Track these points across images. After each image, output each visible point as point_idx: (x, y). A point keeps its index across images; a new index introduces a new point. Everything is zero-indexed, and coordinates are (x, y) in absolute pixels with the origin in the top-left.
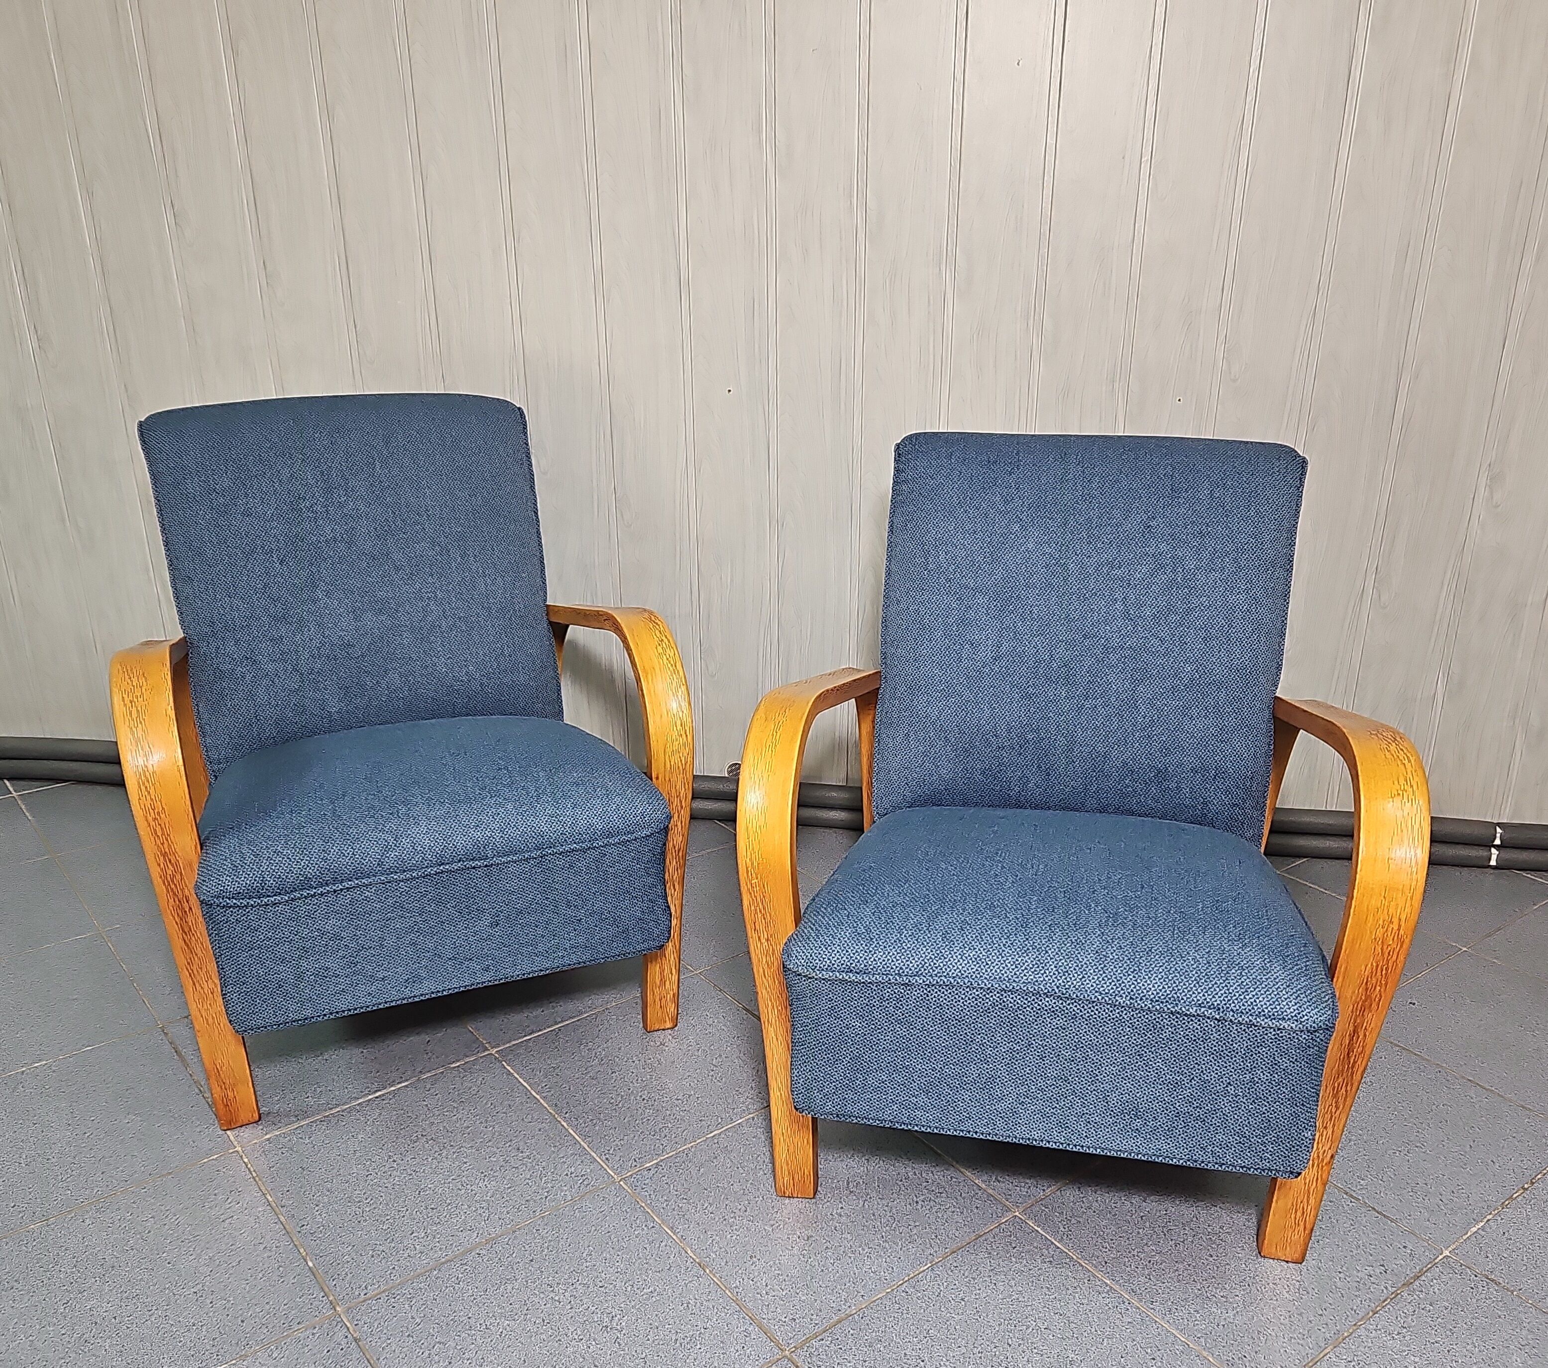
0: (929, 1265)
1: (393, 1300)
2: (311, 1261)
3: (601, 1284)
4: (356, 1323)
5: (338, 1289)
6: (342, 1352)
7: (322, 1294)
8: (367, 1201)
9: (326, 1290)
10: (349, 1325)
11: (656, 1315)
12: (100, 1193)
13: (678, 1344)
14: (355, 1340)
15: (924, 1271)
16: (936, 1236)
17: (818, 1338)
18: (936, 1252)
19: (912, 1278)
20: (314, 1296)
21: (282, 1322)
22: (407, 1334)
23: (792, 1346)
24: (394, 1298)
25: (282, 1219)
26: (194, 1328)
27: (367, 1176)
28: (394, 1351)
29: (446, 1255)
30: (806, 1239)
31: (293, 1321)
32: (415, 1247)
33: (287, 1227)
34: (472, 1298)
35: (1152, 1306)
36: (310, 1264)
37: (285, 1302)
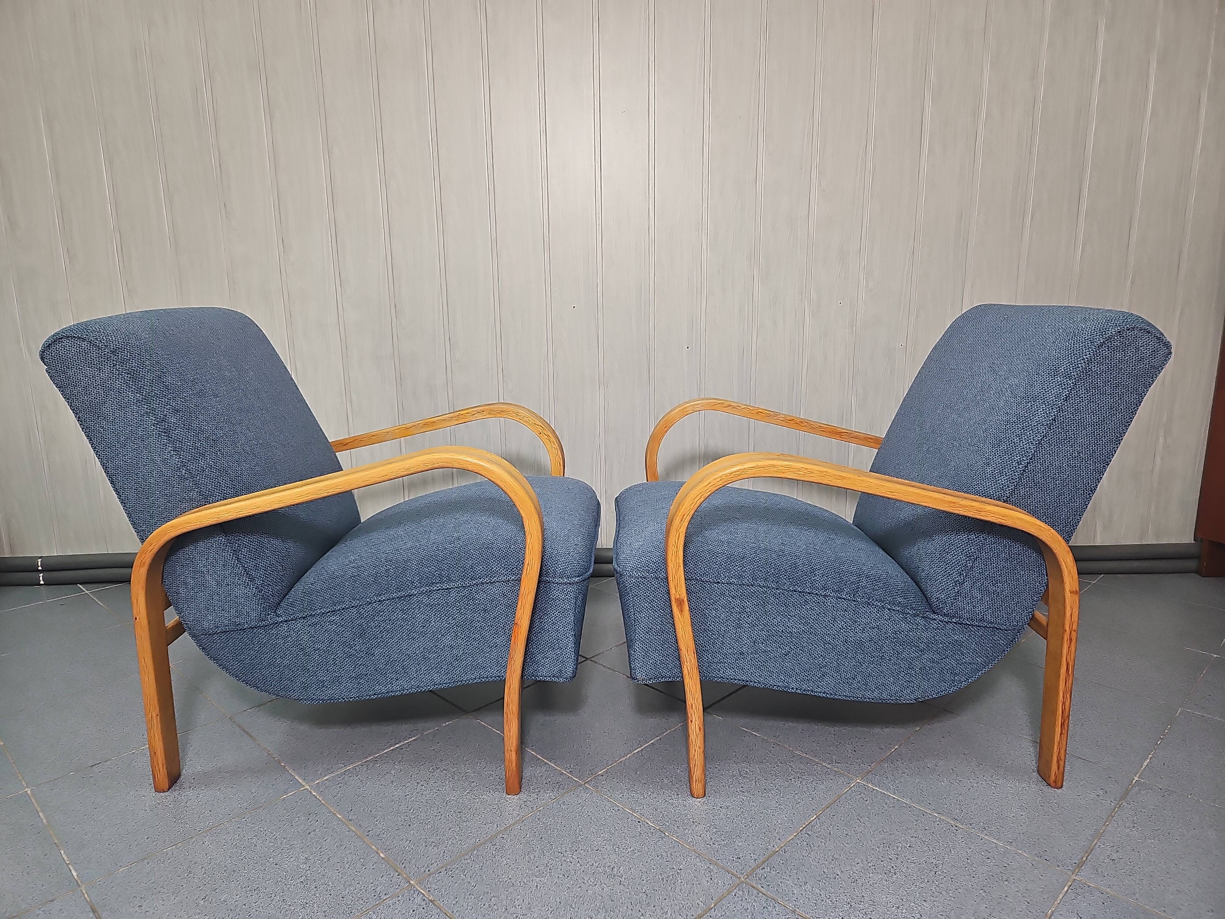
0: (815, 816)
1: (451, 873)
2: (382, 853)
4: (429, 889)
5: (408, 870)
6: (424, 909)
7: (397, 874)
8: (411, 812)
9: (399, 870)
10: (423, 892)
11: (642, 864)
12: (211, 824)
14: (431, 901)
15: (814, 820)
17: (761, 868)
20: (392, 876)
21: (373, 895)
22: (468, 894)
23: (745, 874)
24: (451, 871)
25: (352, 828)
26: (308, 905)
27: (406, 796)
29: (479, 840)
31: (381, 894)
33: (358, 833)
34: (508, 865)
36: (382, 855)
37: (371, 881)
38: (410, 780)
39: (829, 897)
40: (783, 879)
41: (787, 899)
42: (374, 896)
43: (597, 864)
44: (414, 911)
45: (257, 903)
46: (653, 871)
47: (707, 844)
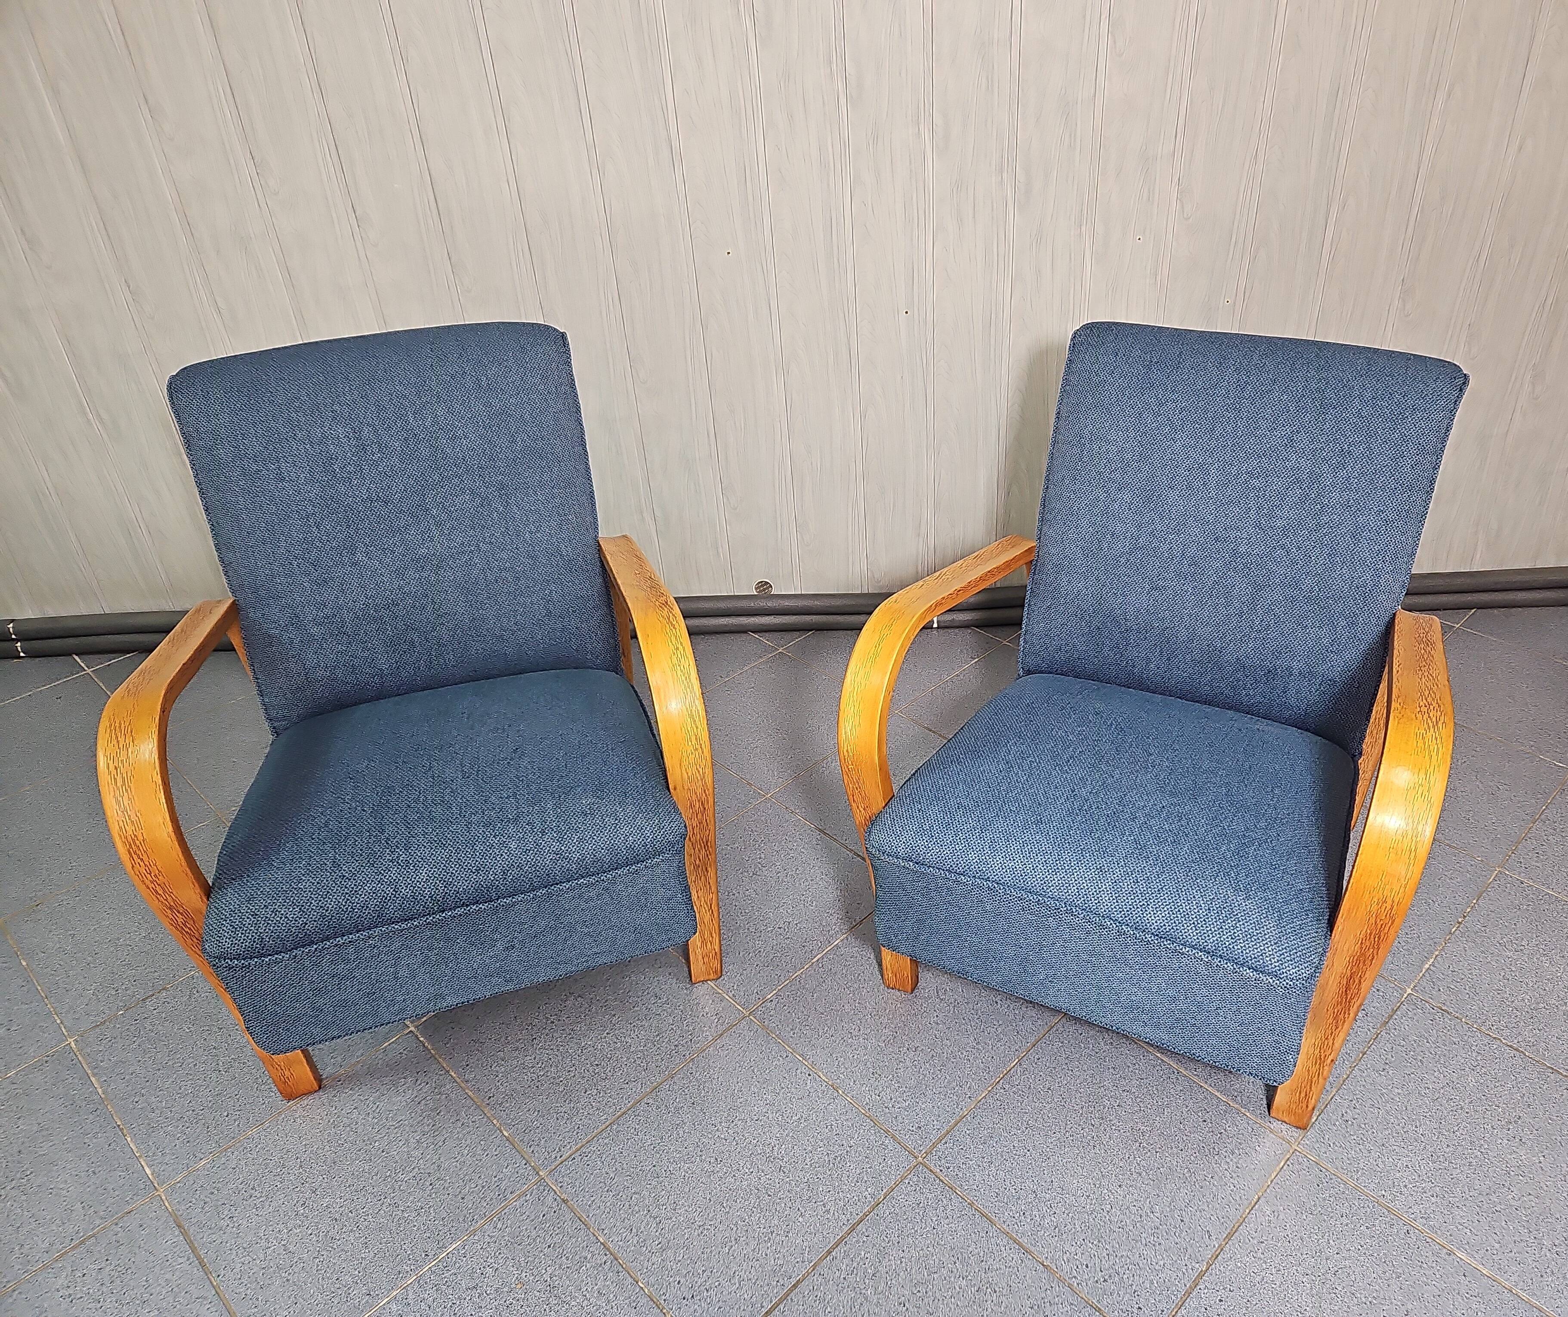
0: (1017, 1060)
1: (586, 1159)
2: (506, 1131)
4: (560, 1185)
5: (536, 1155)
6: (556, 1214)
7: (524, 1162)
9: (526, 1157)
10: (554, 1188)
11: (808, 1140)
13: (831, 1165)
14: (563, 1200)
15: (1014, 1066)
16: (1018, 1033)
17: (943, 1142)
18: (1020, 1047)
19: (1006, 1074)
20: (518, 1165)
21: (497, 1194)
22: (606, 1189)
23: (923, 1152)
24: (587, 1156)
25: (470, 1093)
26: (423, 1210)
27: (532, 1041)
28: (599, 1207)
29: (620, 1109)
30: (914, 1049)
31: (506, 1192)
32: (592, 1105)
33: (476, 1101)
34: (652, 1147)
35: (1195, 1073)
36: (506, 1135)
37: (495, 1174)
38: (537, 1014)
42: (499, 1195)
43: (755, 1141)
44: (544, 1216)
45: (365, 1209)
46: (819, 1149)
47: (886, 1108)
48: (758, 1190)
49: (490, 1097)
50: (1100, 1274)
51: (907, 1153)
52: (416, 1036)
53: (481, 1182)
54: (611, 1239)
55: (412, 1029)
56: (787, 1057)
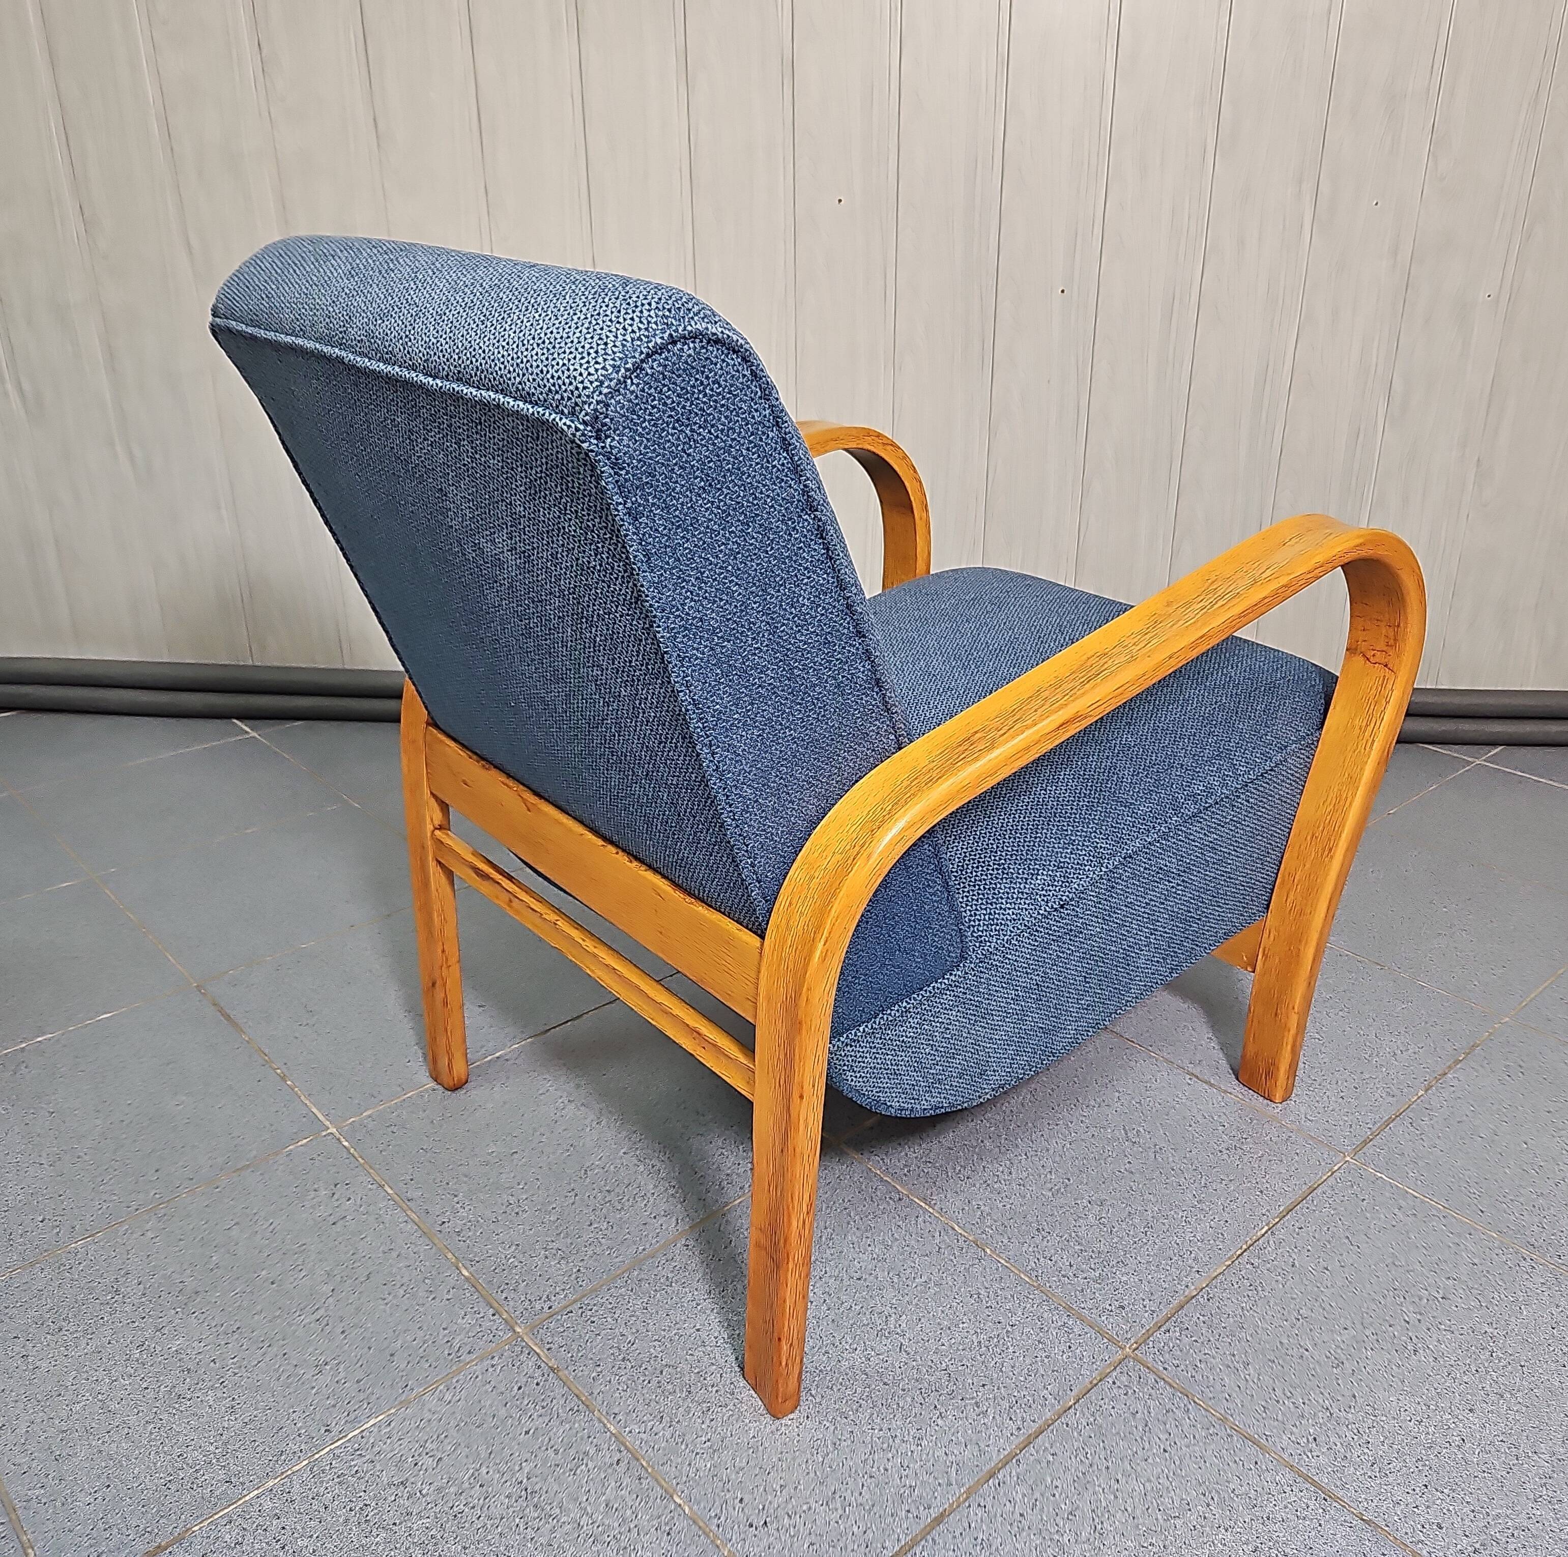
0: (1266, 1228)
1: (589, 1313)
2: (466, 1268)
3: (857, 1275)
4: (548, 1346)
5: (512, 1303)
6: (539, 1387)
7: (491, 1311)
8: (520, 1187)
9: (496, 1305)
10: (538, 1351)
11: (943, 1312)
12: (157, 1196)
13: (983, 1348)
14: (552, 1369)
15: (1263, 1235)
16: (1261, 1192)
17: (1162, 1329)
18: (1268, 1211)
19: (1251, 1245)
20: (481, 1315)
21: (446, 1352)
22: (620, 1357)
23: (1133, 1341)
24: (591, 1310)
25: (413, 1216)
27: (511, 1155)
28: (610, 1382)
29: (644, 1250)
30: (1099, 1203)
31: (461, 1351)
32: (599, 1242)
33: (422, 1226)
36: (466, 1273)
37: (444, 1326)
39: (1289, 1394)
40: (1205, 1354)
41: (1211, 1395)
42: (449, 1354)
43: (858, 1308)
44: (520, 1388)
45: (236, 1359)
46: (961, 1326)
47: (1064, 1276)
48: (866, 1374)
49: (444, 1222)
50: (1465, 1541)
51: (1106, 1340)
52: (339, 1139)
53: (422, 1335)
54: (627, 1429)
55: (333, 1130)
56: (900, 1199)
